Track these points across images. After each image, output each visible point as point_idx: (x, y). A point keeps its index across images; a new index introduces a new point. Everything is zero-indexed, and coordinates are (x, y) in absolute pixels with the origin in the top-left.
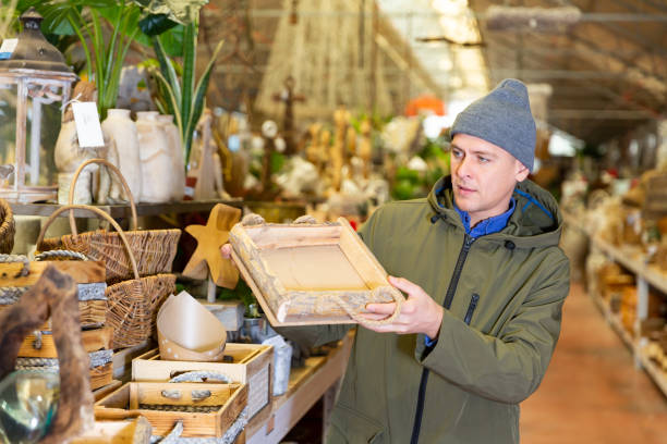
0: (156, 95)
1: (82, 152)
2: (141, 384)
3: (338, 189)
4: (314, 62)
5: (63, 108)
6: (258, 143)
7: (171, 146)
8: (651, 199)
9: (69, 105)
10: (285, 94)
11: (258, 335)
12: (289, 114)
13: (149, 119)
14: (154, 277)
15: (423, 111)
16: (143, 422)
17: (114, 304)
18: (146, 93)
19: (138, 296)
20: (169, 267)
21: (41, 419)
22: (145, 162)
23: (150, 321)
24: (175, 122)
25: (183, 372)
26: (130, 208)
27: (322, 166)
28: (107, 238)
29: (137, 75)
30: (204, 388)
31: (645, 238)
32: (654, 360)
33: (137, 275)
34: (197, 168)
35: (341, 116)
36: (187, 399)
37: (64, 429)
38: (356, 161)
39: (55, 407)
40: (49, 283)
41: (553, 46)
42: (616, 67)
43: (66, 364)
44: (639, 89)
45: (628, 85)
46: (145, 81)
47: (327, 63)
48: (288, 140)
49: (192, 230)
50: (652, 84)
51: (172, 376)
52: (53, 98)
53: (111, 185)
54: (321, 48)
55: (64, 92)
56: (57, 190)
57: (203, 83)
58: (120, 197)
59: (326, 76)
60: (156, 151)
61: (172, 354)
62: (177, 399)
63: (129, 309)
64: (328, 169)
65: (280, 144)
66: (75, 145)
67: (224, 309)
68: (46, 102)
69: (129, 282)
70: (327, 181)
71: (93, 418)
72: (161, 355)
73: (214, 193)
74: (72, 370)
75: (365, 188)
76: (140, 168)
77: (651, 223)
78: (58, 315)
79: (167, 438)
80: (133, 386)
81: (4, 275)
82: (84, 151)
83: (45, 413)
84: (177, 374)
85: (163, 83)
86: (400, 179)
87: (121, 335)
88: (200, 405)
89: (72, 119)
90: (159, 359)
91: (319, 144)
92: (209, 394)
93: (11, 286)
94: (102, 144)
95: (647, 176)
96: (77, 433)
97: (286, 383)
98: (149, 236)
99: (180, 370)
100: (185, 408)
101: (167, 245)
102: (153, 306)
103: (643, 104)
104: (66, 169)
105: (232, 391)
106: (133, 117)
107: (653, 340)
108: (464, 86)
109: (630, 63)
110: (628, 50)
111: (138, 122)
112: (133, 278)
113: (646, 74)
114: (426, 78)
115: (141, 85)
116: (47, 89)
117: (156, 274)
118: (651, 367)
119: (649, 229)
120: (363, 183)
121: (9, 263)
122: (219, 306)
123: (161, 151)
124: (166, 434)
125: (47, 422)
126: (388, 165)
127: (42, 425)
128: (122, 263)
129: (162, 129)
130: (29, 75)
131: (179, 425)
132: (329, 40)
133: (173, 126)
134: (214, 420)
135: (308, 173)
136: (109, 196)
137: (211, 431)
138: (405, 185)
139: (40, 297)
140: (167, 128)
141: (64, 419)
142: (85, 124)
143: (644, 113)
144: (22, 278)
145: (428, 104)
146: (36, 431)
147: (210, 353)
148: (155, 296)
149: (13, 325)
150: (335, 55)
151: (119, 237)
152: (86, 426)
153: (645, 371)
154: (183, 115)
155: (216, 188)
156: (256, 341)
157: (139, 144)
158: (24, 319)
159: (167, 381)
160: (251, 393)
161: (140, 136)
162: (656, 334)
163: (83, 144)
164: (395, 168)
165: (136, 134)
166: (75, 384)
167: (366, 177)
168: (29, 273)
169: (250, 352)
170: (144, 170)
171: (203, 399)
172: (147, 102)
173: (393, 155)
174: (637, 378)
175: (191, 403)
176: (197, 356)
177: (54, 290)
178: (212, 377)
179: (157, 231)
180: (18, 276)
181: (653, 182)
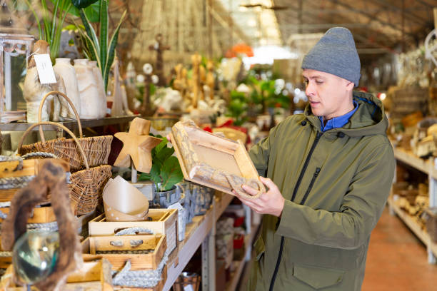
0: (82, 48)
1: (42, 87)
2: (97, 238)
3: (196, 107)
4: (168, 24)
5: (27, 59)
6: (141, 78)
7: (97, 81)
8: (396, 104)
9: (31, 57)
10: (156, 46)
11: (165, 202)
12: (160, 58)
13: (82, 64)
14: (98, 167)
15: (241, 54)
16: (106, 262)
17: (74, 186)
18: (74, 47)
19: (89, 180)
20: (106, 161)
21: (48, 263)
22: (81, 92)
23: (97, 196)
24: (98, 65)
25: (123, 229)
26: (77, 123)
27: (184, 92)
28: (65, 143)
29: (68, 35)
30: (138, 238)
31: (393, 130)
32: (403, 209)
33: (87, 167)
34: (112, 95)
35: (195, 58)
36: (127, 246)
37: (64, 268)
38: (206, 88)
39: (57, 254)
40: (48, 173)
41: (322, 8)
42: (364, 20)
43: (63, 225)
44: (379, 34)
45: (372, 31)
46: (73, 40)
47: (177, 25)
48: (160, 76)
49: (119, 135)
50: (388, 30)
51: (116, 232)
52: (20, 52)
53: (61, 108)
54: (173, 14)
55: (27, 48)
56: (26, 113)
57: (114, 39)
58: (68, 116)
59: (177, 33)
60: (88, 85)
61: (114, 217)
62: (121, 246)
63: (83, 189)
64: (188, 93)
65: (155, 79)
66: (37, 83)
67: (144, 186)
68: (15, 55)
69: (83, 172)
70: (187, 102)
71: (82, 260)
72: (107, 218)
73: (123, 112)
74: (67, 229)
75: (213, 106)
76: (79, 96)
77: (397, 120)
78: (55, 193)
79: (121, 272)
80: (91, 239)
81: (6, 170)
82: (43, 87)
83: (51, 259)
84: (119, 230)
85: (88, 40)
86: (234, 98)
87: (79, 206)
88: (136, 249)
89: (35, 65)
90: (105, 221)
91: (181, 77)
92: (142, 242)
93: (11, 177)
94: (55, 81)
95: (392, 90)
96: (73, 270)
97: (184, 234)
98: (93, 141)
99: (121, 227)
100: (127, 252)
101: (104, 146)
102: (98, 186)
103: (382, 43)
104: (32, 99)
105: (157, 240)
106: (72, 63)
107: (402, 196)
108: (265, 36)
109: (373, 17)
110: (372, 9)
111: (75, 66)
112: (85, 168)
113: (384, 24)
114: (239, 32)
115: (70, 42)
116: (16, 46)
117: (99, 165)
118: (401, 214)
119: (395, 124)
120: (211, 102)
121: (10, 161)
122: (140, 185)
123: (91, 85)
124: (121, 269)
125: (52, 264)
126: (223, 90)
127: (49, 267)
128: (76, 159)
129: (91, 70)
130: (4, 38)
131: (128, 263)
132: (178, 10)
133: (96, 68)
134: (151, 258)
135: (175, 96)
136: (60, 115)
137: (150, 266)
138: (237, 102)
139: (42, 182)
140: (94, 69)
141: (64, 261)
142: (43, 69)
143: (383, 50)
144: (18, 171)
145: (241, 49)
146: (46, 271)
147: (139, 215)
148: (99, 180)
149: (25, 201)
150: (182, 19)
151: (74, 142)
152: (78, 265)
153: (397, 216)
154: (101, 61)
155: (124, 108)
156: (164, 207)
157: (78, 80)
158: (32, 197)
159: (112, 235)
160: (167, 240)
161: (77, 75)
162: (404, 192)
163: (43, 82)
164: (229, 92)
165: (75, 74)
166: (70, 238)
167: (212, 98)
168: (23, 168)
169: (163, 214)
170: (81, 97)
171: (138, 245)
172: (75, 54)
173: (225, 83)
174: (392, 221)
175: (130, 249)
176: (131, 218)
177: (51, 176)
178: (142, 231)
179: (98, 137)
180: (15, 170)
181: (397, 93)
